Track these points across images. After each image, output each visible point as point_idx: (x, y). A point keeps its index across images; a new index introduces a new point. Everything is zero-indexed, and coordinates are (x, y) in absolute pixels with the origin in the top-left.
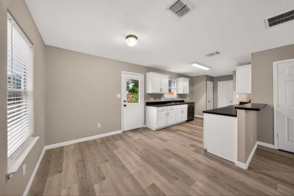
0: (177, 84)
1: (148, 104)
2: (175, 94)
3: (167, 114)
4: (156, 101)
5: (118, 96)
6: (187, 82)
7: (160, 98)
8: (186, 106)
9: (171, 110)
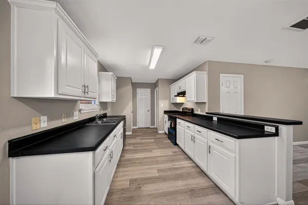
3: (111, 157)
7: (70, 115)
8: (122, 123)
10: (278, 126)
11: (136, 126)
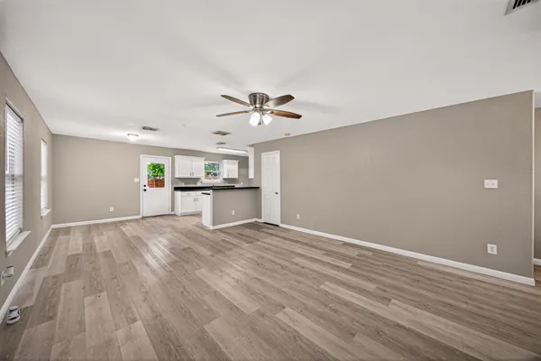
0: (223, 166)
1: (176, 189)
2: (221, 178)
4: (187, 186)
5: (136, 180)
6: (234, 164)
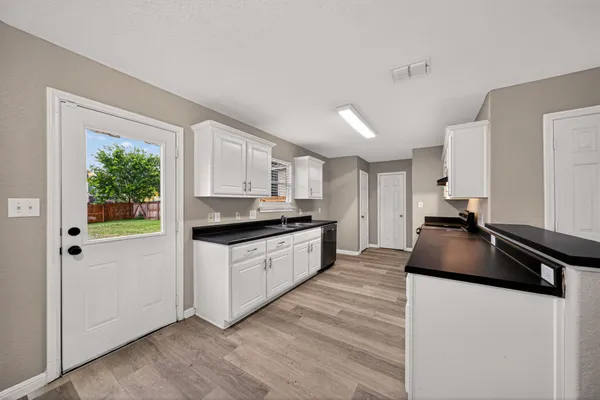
0: (294, 173)
1: (200, 233)
2: (289, 200)
3: (267, 265)
6: (318, 168)
7: (245, 212)
8: (318, 232)
9: (278, 248)
10: (561, 267)
11: (376, 243)
